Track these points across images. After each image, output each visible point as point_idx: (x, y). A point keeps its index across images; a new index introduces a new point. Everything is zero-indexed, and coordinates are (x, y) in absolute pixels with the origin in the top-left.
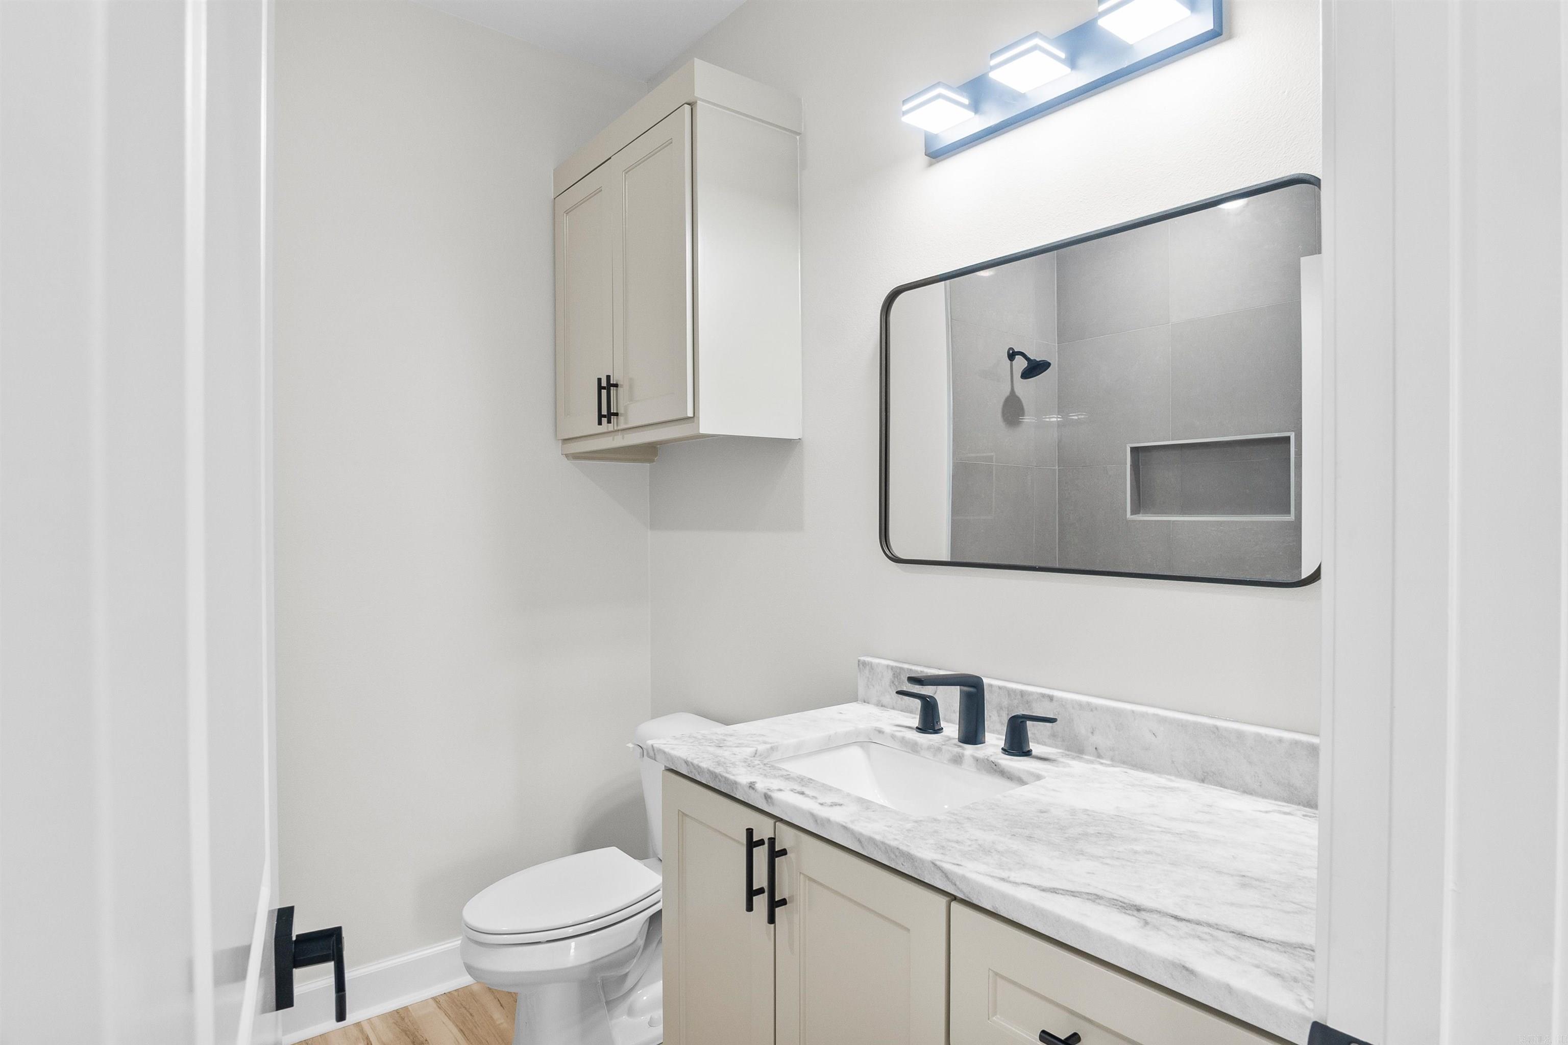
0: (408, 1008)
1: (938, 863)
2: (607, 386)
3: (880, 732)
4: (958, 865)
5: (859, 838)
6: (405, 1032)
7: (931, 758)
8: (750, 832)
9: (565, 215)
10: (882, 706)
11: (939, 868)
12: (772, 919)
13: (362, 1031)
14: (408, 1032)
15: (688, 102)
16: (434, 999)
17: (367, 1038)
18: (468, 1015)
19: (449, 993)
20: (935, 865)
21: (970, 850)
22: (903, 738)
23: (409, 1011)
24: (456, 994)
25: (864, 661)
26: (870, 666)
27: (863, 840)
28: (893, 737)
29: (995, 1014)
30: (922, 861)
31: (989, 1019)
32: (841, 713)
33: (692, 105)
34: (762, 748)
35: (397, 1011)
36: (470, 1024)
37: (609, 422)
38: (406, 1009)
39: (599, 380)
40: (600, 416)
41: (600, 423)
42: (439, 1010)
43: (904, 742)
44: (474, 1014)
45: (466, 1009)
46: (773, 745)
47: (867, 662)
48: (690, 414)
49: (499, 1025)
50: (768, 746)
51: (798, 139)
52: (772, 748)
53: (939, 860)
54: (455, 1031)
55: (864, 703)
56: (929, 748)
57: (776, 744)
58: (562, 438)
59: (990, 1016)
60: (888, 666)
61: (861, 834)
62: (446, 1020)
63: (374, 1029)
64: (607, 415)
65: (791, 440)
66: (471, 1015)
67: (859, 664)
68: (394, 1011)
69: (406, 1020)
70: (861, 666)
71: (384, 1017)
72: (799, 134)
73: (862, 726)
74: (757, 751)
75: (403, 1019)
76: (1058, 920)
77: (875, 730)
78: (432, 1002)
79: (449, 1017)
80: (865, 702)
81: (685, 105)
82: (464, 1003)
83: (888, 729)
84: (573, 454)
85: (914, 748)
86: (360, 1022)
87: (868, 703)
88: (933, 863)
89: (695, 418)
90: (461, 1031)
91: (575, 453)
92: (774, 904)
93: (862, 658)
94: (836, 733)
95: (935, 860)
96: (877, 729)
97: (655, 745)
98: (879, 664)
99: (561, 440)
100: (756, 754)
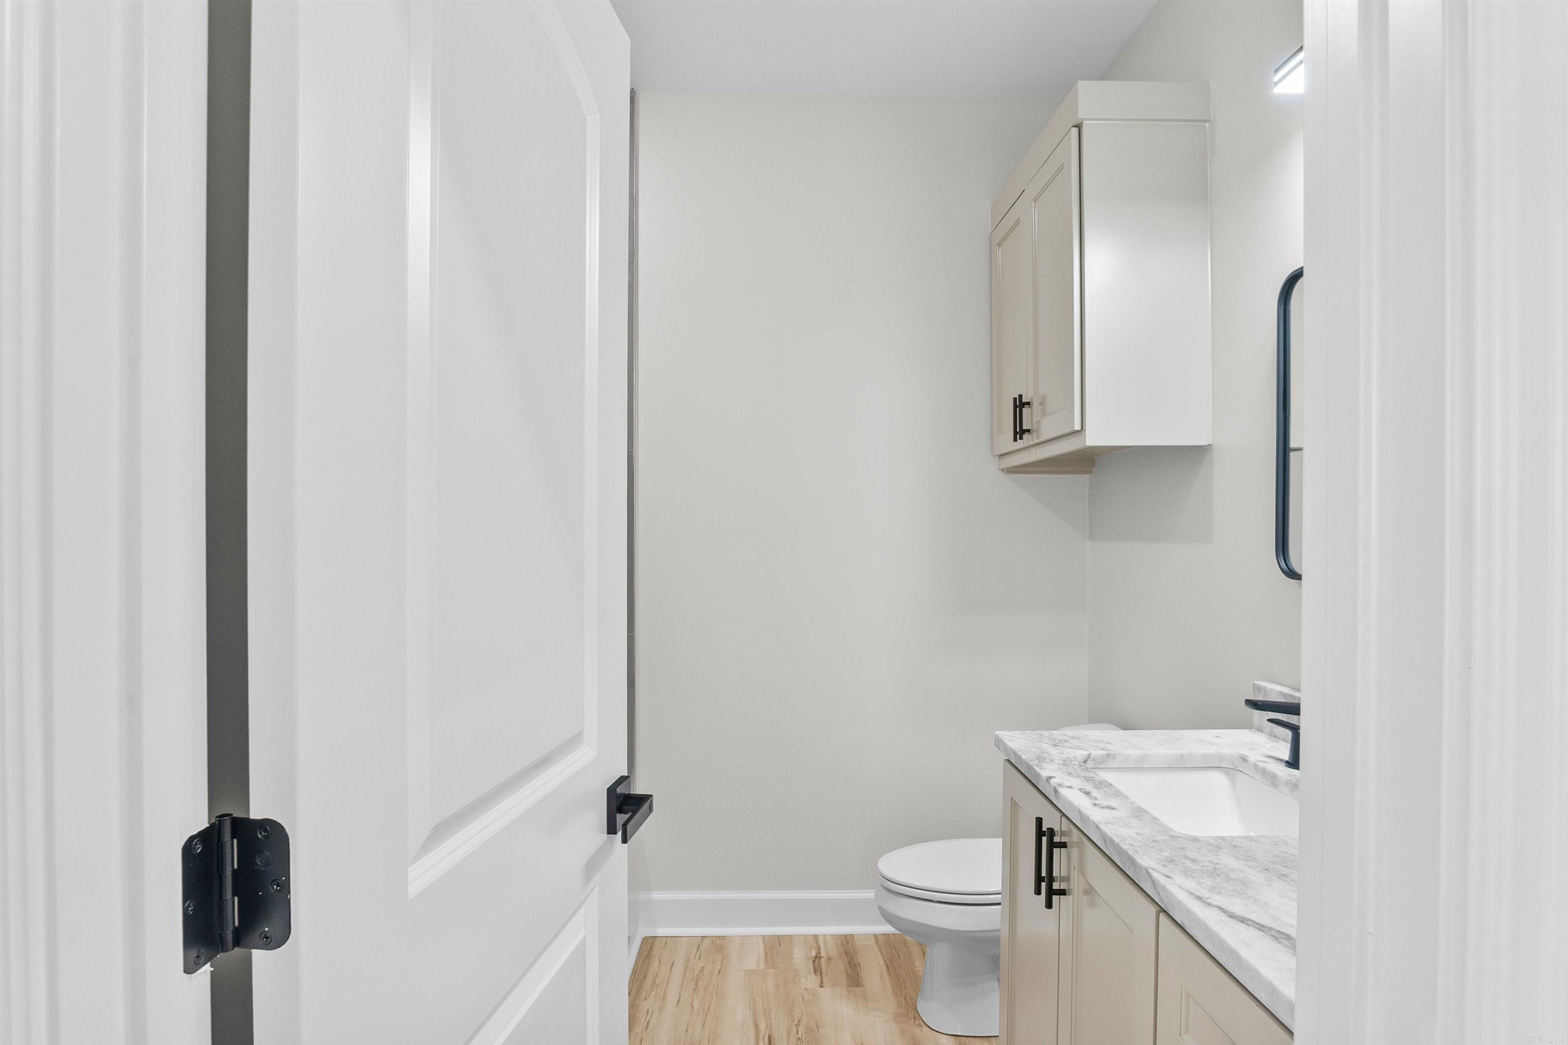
0: (854, 936)
1: (1150, 871)
2: (1020, 405)
3: (1244, 759)
4: (1167, 876)
5: (1104, 837)
6: (847, 953)
7: (1289, 794)
8: (1039, 821)
9: (998, 247)
10: (1274, 737)
11: (1150, 875)
12: (1049, 905)
13: (817, 942)
14: (848, 954)
15: (1075, 124)
16: (875, 936)
17: (819, 948)
18: (896, 955)
19: (888, 935)
20: (1148, 872)
21: (1197, 869)
22: (1264, 769)
23: (854, 938)
24: (892, 937)
25: (1259, 685)
26: (1264, 690)
27: (1107, 840)
28: (1255, 767)
29: (1187, 1032)
30: (1141, 867)
31: (1180, 1036)
32: (1218, 737)
33: (1079, 127)
34: (1095, 753)
35: (845, 936)
36: (896, 963)
37: (1021, 438)
38: (852, 936)
39: (1015, 399)
40: (1015, 433)
41: (1015, 440)
42: (875, 944)
43: (1264, 772)
44: (901, 957)
45: (896, 950)
46: (1110, 752)
47: (1261, 687)
48: (1077, 427)
49: (918, 971)
50: (1104, 752)
51: (1208, 127)
52: (1108, 755)
53: (1152, 869)
54: (883, 964)
55: (1258, 732)
56: (1287, 783)
57: (1115, 752)
58: (999, 454)
59: (1182, 1033)
60: (1280, 692)
61: (1106, 834)
62: (878, 953)
63: (825, 943)
64: (1019, 432)
65: (1202, 446)
66: (899, 956)
67: (1254, 689)
68: (843, 935)
69: (850, 944)
70: (1256, 690)
71: (836, 937)
72: (1207, 121)
73: (1226, 751)
74: (1090, 754)
75: (848, 943)
76: (1221, 943)
77: (1240, 757)
78: (873, 938)
79: (881, 953)
80: (1259, 730)
81: (1073, 128)
82: (896, 946)
83: (1253, 757)
84: (1006, 468)
85: (1272, 780)
86: (818, 935)
87: (1262, 732)
88: (1146, 870)
89: (1083, 430)
90: (887, 966)
91: (1008, 468)
92: (1051, 893)
93: (1257, 682)
94: (1191, 753)
95: (1149, 868)
96: (1242, 756)
97: (999, 736)
98: (1272, 689)
99: (998, 455)
100: (1089, 757)
